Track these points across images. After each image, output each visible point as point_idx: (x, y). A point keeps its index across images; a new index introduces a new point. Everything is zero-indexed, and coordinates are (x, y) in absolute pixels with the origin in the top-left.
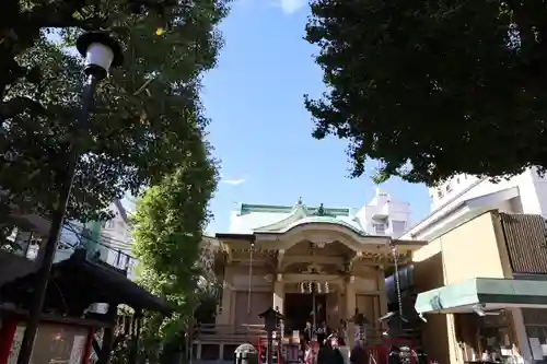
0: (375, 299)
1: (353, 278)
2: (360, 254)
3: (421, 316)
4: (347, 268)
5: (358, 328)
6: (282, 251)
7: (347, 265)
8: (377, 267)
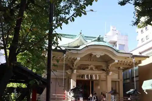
0: (117, 83)
1: (111, 73)
2: (116, 61)
3: (145, 91)
4: (108, 68)
5: (113, 96)
6: (79, 59)
7: (108, 66)
8: (119, 68)
